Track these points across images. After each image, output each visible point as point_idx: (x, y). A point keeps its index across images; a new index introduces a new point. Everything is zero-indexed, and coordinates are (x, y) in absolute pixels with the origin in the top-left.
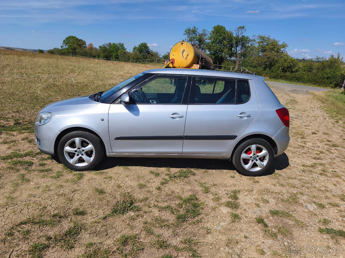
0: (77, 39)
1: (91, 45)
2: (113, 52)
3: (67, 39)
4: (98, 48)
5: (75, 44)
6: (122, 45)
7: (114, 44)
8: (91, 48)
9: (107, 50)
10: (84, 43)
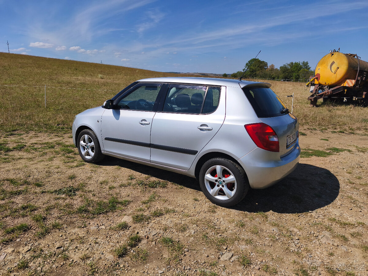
0: (259, 61)
1: (272, 66)
2: (293, 72)
3: (249, 62)
4: (279, 68)
5: (257, 66)
6: (306, 64)
7: (296, 63)
8: (272, 69)
9: (287, 70)
10: (266, 64)
